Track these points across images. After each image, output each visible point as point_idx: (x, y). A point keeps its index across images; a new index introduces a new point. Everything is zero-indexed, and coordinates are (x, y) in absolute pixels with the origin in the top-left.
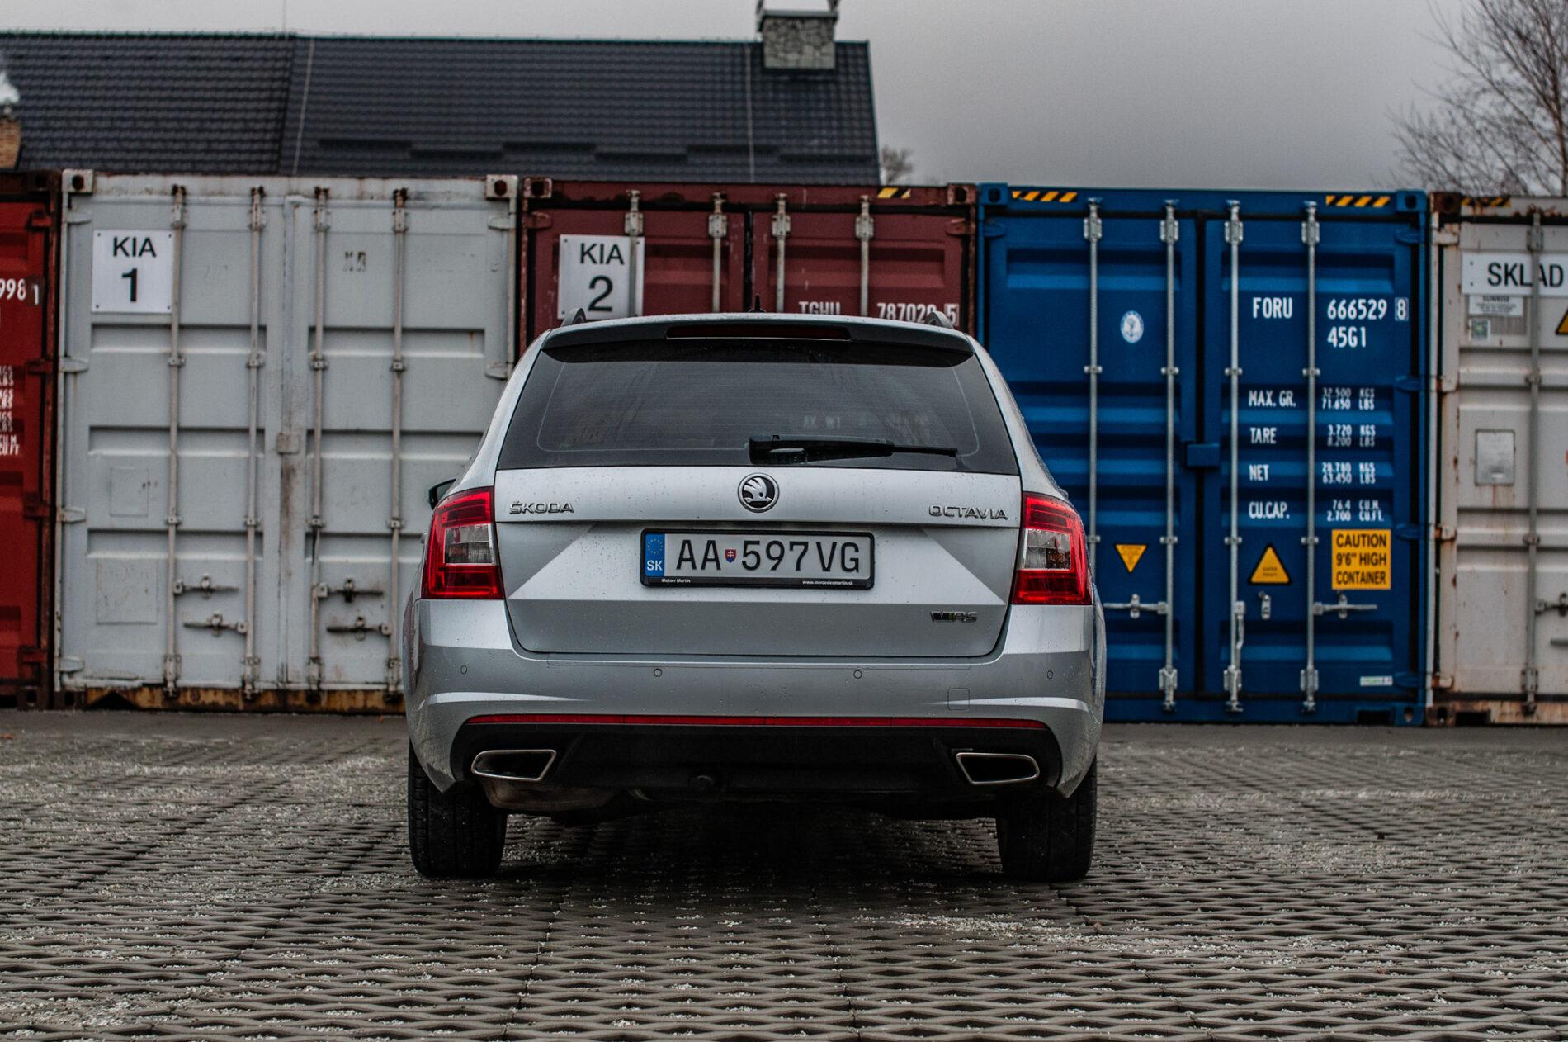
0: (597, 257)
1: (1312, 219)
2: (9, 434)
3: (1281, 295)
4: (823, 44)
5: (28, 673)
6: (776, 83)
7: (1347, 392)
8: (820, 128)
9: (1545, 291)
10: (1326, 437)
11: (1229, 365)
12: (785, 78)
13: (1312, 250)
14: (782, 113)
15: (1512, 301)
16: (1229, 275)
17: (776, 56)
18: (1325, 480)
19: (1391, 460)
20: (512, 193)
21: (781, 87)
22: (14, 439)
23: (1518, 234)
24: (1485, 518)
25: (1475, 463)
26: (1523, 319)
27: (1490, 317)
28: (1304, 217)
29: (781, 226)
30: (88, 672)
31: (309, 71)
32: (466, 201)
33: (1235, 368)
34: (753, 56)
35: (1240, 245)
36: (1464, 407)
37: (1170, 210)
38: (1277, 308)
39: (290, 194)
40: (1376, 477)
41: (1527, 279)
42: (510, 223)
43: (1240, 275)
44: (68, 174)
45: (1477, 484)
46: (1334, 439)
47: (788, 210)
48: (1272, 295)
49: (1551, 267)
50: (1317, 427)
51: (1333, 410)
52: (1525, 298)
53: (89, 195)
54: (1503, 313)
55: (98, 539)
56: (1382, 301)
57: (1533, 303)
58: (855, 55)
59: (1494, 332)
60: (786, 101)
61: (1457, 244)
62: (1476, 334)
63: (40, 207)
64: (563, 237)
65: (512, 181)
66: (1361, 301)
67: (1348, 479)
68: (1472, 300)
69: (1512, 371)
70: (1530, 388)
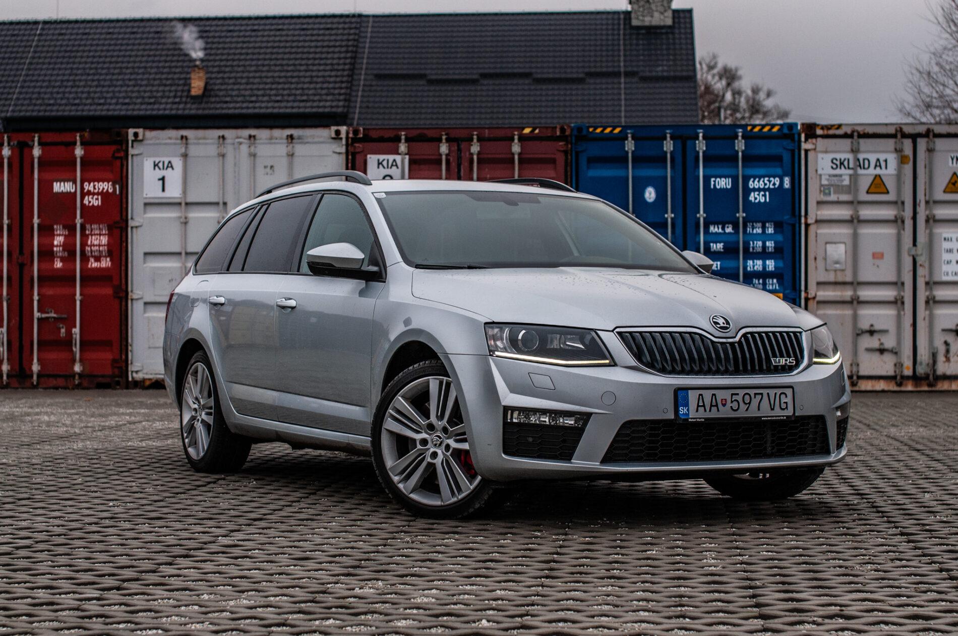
0: (386, 166)
1: (740, 138)
2: (106, 257)
3: (725, 177)
4: (665, 11)
5: (116, 371)
6: (638, 34)
7: (759, 225)
8: (663, 60)
9: (861, 171)
10: (749, 248)
11: (699, 212)
12: (643, 31)
13: (740, 154)
14: (641, 52)
15: (844, 177)
16: (698, 167)
17: (637, 19)
18: (749, 269)
19: (782, 258)
20: (343, 135)
21: (641, 37)
22: (108, 259)
23: (847, 143)
24: (831, 287)
25: (825, 259)
26: (849, 186)
27: (832, 185)
28: (736, 137)
29: (475, 148)
30: (145, 371)
31: (369, 35)
32: (321, 140)
33: (702, 214)
34: (625, 19)
35: (704, 152)
36: (819, 231)
37: (668, 136)
38: (723, 183)
39: (238, 137)
40: (775, 267)
41: (851, 166)
42: (343, 150)
43: (704, 167)
44: (131, 131)
45: (826, 270)
46: (753, 248)
47: (479, 140)
48: (720, 177)
49: (864, 160)
50: (744, 243)
51: (753, 234)
52: (850, 176)
53: (141, 141)
54: (839, 183)
55: (149, 307)
56: (777, 179)
57: (854, 178)
58: (684, 17)
59: (835, 193)
60: (643, 45)
61: (815, 149)
62: (825, 194)
63: (119, 147)
64: (369, 156)
65: (343, 129)
66: (766, 179)
67: (760, 269)
68: (823, 177)
69: (844, 212)
70: (855, 221)
